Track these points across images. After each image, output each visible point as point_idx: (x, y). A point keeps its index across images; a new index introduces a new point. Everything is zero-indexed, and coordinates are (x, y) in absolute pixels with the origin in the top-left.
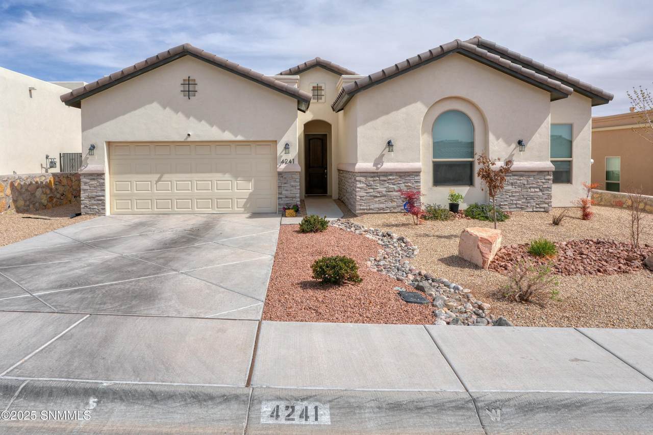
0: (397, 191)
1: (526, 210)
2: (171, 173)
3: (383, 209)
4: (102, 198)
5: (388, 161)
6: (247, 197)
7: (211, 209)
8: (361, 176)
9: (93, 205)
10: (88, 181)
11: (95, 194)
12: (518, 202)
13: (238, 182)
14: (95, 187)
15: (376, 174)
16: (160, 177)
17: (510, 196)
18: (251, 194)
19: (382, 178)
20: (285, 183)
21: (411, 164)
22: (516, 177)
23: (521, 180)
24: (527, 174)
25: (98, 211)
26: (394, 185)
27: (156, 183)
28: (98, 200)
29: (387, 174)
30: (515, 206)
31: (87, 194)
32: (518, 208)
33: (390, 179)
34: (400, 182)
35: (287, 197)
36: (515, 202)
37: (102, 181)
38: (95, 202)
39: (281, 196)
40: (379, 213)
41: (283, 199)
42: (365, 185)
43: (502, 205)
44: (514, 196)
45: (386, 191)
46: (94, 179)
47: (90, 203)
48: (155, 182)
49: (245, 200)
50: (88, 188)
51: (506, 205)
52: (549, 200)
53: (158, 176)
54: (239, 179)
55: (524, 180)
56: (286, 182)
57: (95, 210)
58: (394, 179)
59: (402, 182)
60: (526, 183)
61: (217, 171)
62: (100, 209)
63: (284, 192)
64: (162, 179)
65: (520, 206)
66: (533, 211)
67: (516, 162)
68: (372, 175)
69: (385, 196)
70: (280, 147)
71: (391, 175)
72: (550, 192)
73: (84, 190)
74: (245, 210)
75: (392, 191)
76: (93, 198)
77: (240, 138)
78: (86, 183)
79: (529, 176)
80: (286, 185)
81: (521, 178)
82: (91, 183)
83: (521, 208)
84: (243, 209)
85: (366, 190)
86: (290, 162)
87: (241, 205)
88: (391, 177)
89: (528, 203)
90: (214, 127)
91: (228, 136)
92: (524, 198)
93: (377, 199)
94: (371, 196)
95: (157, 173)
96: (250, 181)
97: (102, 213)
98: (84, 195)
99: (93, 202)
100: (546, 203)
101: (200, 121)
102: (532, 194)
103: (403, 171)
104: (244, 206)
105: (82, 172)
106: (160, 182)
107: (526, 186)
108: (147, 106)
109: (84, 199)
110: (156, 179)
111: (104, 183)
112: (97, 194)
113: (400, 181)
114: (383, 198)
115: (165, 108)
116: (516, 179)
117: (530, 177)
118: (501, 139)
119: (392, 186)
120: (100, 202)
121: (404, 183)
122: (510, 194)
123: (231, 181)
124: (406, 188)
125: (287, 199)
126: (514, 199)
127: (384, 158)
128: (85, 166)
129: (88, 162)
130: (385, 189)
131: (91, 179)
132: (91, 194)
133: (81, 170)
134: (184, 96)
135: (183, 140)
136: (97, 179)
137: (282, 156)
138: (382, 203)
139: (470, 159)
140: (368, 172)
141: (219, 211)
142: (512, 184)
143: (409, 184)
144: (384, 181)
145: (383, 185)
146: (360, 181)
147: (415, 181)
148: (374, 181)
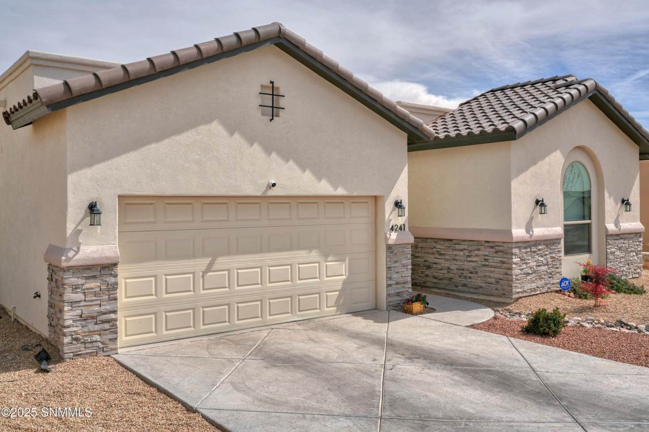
0: (545, 265)
2: (228, 253)
3: (535, 290)
4: (112, 316)
5: (538, 226)
6: (340, 288)
7: (290, 315)
8: (516, 247)
9: (91, 333)
10: (81, 281)
11: (97, 308)
13: (327, 263)
14: (95, 294)
15: (528, 244)
16: (211, 264)
18: (345, 283)
19: (534, 249)
20: (396, 262)
21: (554, 228)
24: (629, 236)
25: (101, 346)
26: (542, 256)
27: (203, 276)
28: (103, 322)
29: (537, 243)
31: (79, 312)
33: (539, 250)
34: (547, 253)
35: (397, 283)
37: (112, 280)
38: (97, 327)
39: (390, 282)
40: (532, 295)
41: (393, 286)
42: (519, 259)
45: (537, 266)
46: (94, 277)
47: (86, 329)
48: (201, 274)
49: (338, 293)
50: (80, 296)
52: (641, 265)
53: (207, 261)
54: (329, 259)
55: (626, 244)
56: (396, 259)
57: (95, 344)
58: (542, 249)
60: (628, 247)
61: (299, 248)
62: (107, 342)
63: (395, 276)
64: (215, 267)
68: (525, 245)
69: (535, 272)
70: (389, 206)
71: (539, 244)
72: (641, 256)
73: (72, 303)
74: (337, 310)
75: (540, 266)
76: (93, 318)
77: (341, 191)
78: (75, 288)
79: (630, 239)
80: (396, 265)
81: (625, 241)
82: (87, 286)
84: (335, 308)
85: (520, 266)
86: (401, 228)
87: (332, 302)
88: (540, 247)
89: (630, 269)
90: (307, 172)
91: (324, 188)
92: (627, 264)
93: (529, 278)
94: (524, 274)
95: (204, 255)
96: (344, 260)
97: (112, 349)
98: (71, 313)
99: (92, 327)
101: (287, 161)
102: (631, 259)
103: (550, 238)
104: (336, 303)
105: (71, 264)
106: (209, 274)
107: (628, 250)
108: (202, 127)
109: (71, 322)
110: (204, 268)
111: (116, 284)
112: (103, 308)
113: (547, 251)
114: (534, 275)
115: (231, 133)
116: (622, 243)
118: (612, 198)
119: (540, 259)
120: (107, 326)
121: (550, 253)
123: (318, 262)
124: (551, 260)
125: (398, 286)
127: (533, 222)
128: (75, 249)
129: (81, 241)
130: (535, 264)
131: (87, 278)
132: (86, 312)
133: (69, 259)
134: (263, 114)
135: (259, 194)
136: (101, 275)
137: (391, 220)
138: (533, 282)
140: (521, 242)
141: (302, 316)
142: (620, 248)
143: (554, 255)
144: (535, 252)
145: (534, 258)
146: (515, 255)
147: (558, 251)
148: (527, 252)
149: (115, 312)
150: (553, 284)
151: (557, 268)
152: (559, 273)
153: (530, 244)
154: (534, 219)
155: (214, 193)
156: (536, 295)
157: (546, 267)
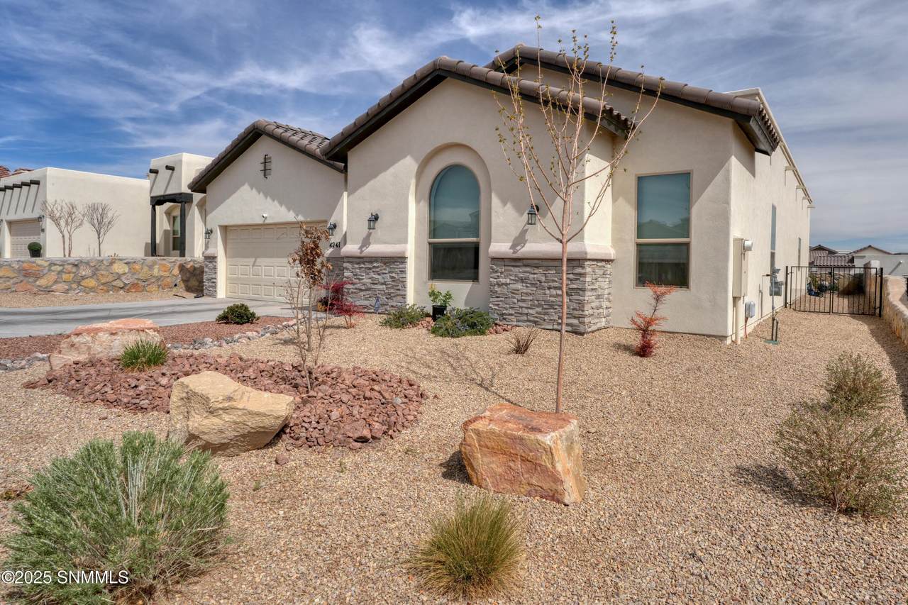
0: (382, 284)
1: (543, 327)
3: (366, 307)
5: (376, 242)
8: (348, 262)
9: (210, 286)
10: (208, 263)
12: (530, 311)
14: (211, 270)
15: (361, 260)
16: (255, 262)
17: (518, 301)
19: (368, 265)
20: (332, 271)
21: (398, 246)
22: (528, 269)
23: (535, 274)
24: (545, 263)
26: (379, 275)
28: (213, 282)
29: (373, 259)
30: (525, 318)
31: (207, 276)
32: (530, 321)
33: (374, 267)
34: (384, 271)
36: (525, 311)
40: (363, 312)
42: (352, 274)
43: (506, 314)
44: (524, 301)
45: (371, 283)
46: (211, 262)
47: (208, 284)
48: (252, 267)
51: (512, 315)
52: (581, 313)
53: (253, 260)
55: (539, 275)
57: (211, 291)
58: (378, 267)
59: (387, 272)
60: (543, 279)
64: (256, 264)
65: (533, 319)
66: (553, 330)
67: (530, 242)
68: (358, 260)
69: (369, 289)
71: (376, 261)
72: (581, 298)
73: (206, 272)
75: (376, 284)
76: (210, 280)
77: (300, 218)
79: (548, 268)
80: (332, 274)
81: (536, 271)
82: (209, 266)
83: (535, 322)
85: (353, 281)
86: (337, 246)
88: (375, 265)
89: (546, 314)
91: (292, 217)
92: (539, 305)
93: (362, 294)
94: (356, 289)
97: (214, 295)
100: (575, 318)
101: (274, 201)
102: (552, 299)
103: (390, 255)
106: (255, 267)
107: (543, 284)
108: (242, 188)
109: (205, 280)
110: (252, 264)
111: (216, 266)
112: (212, 277)
113: (385, 269)
114: (368, 292)
116: (527, 272)
117: (549, 270)
118: (509, 205)
119: (377, 276)
120: (214, 285)
121: (389, 272)
122: (519, 297)
124: (391, 280)
126: (525, 305)
127: (371, 238)
128: (207, 249)
130: (370, 281)
133: (204, 253)
134: (264, 175)
137: (330, 239)
138: (367, 299)
139: (474, 239)
140: (354, 257)
142: (522, 280)
143: (394, 275)
144: (370, 269)
145: (368, 274)
146: (347, 269)
147: (400, 271)
148: (360, 268)
149: (215, 279)
150: (392, 306)
151: (399, 290)
152: (402, 295)
153: (365, 259)
154: (372, 235)
155: (249, 222)
156: (370, 313)
157: (384, 286)
